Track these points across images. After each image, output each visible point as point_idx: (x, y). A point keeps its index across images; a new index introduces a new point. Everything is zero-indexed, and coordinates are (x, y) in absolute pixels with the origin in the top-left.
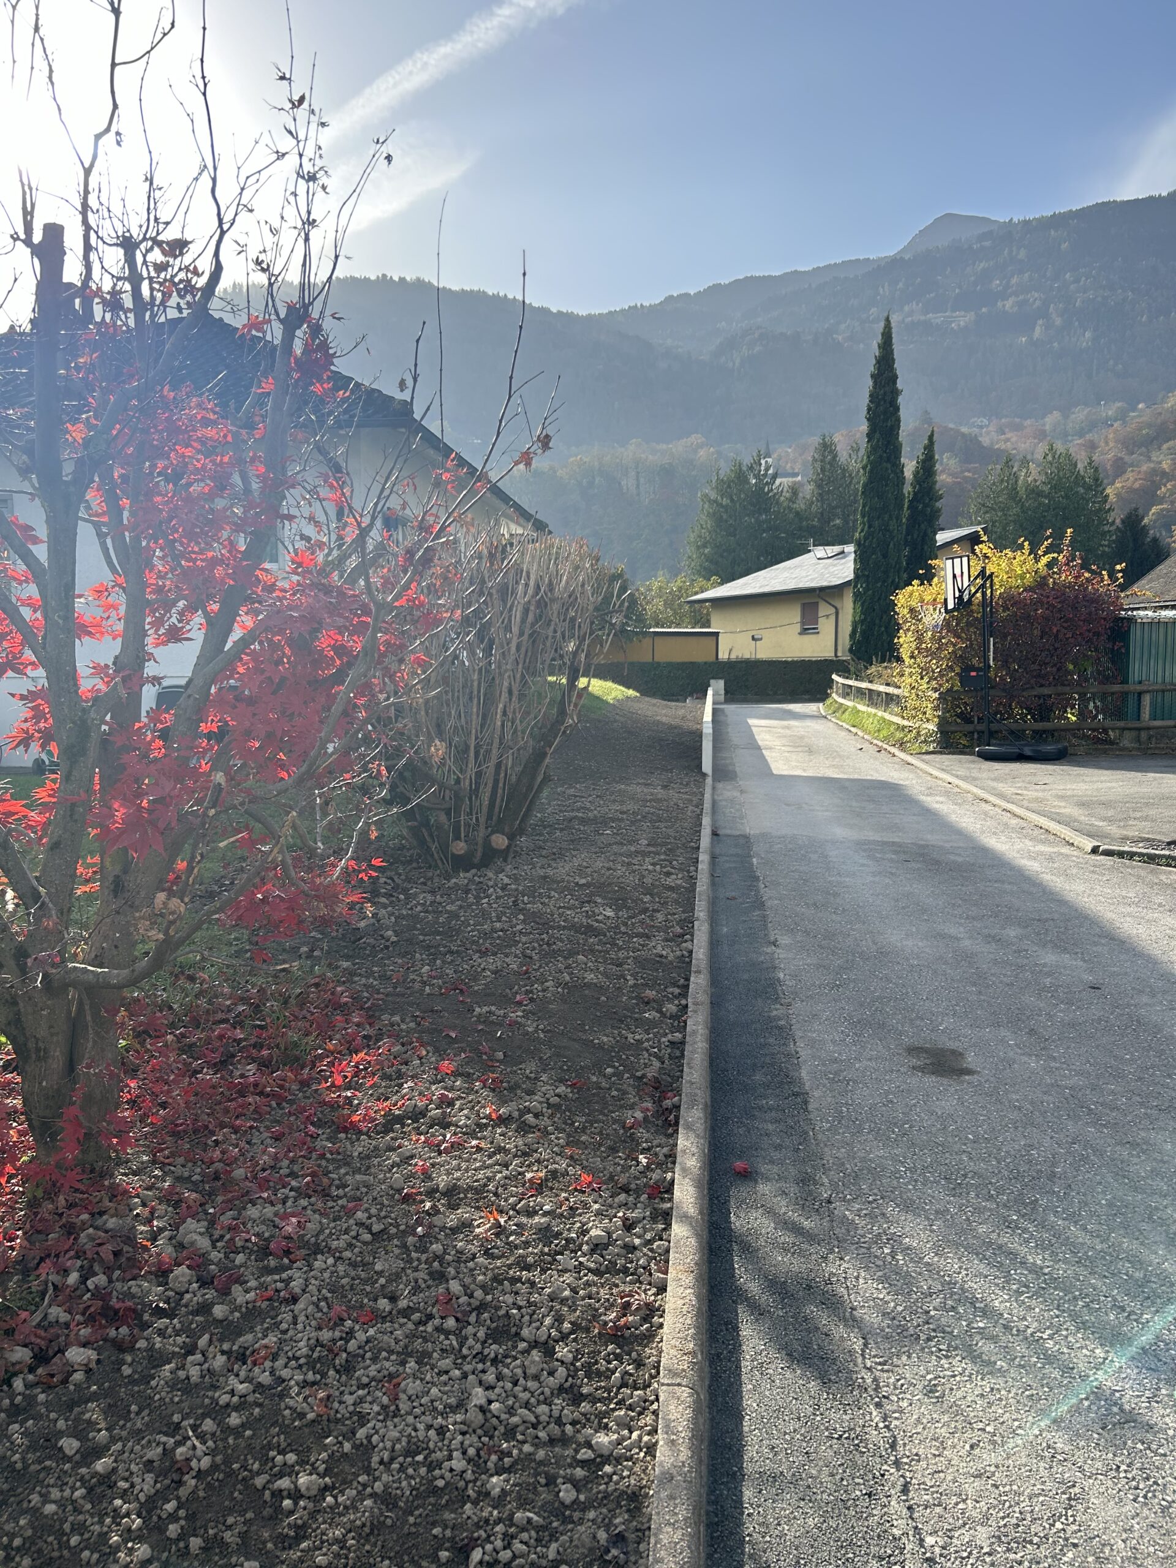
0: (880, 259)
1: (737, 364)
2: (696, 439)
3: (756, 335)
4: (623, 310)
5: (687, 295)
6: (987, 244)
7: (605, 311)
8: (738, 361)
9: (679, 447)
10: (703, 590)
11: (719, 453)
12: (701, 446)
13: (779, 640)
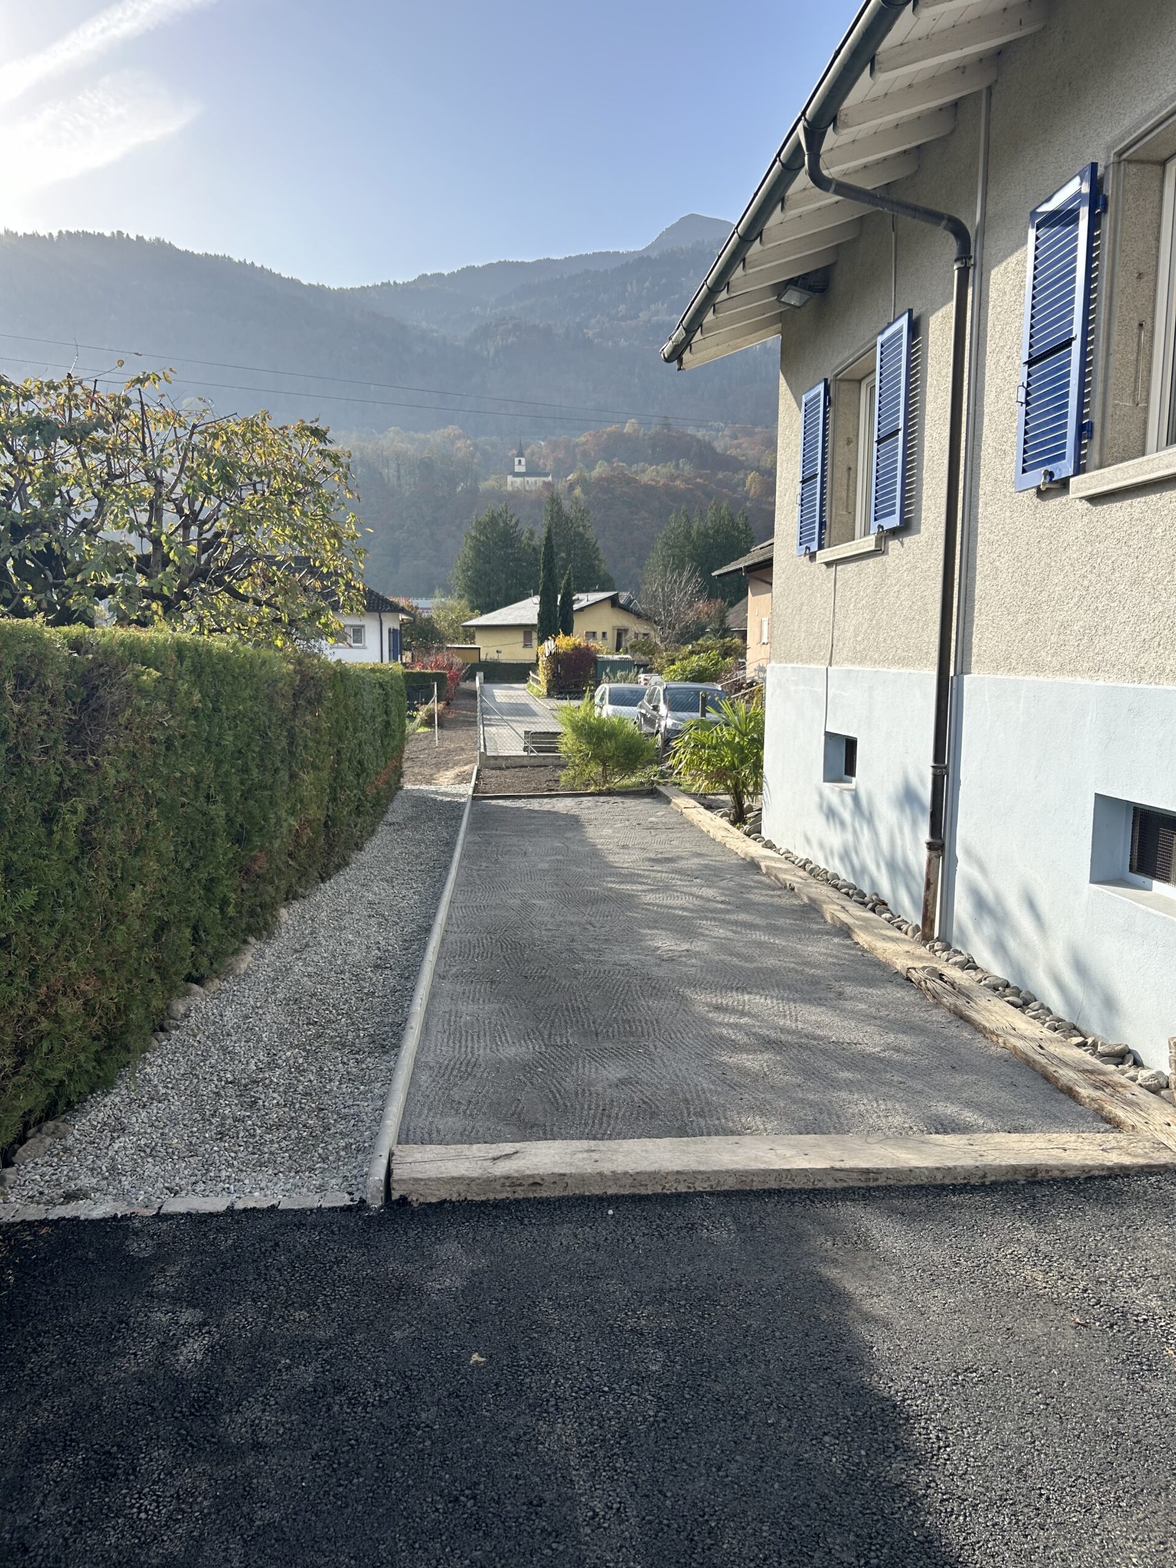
0: (629, 254)
1: (492, 354)
2: (452, 430)
3: (510, 326)
4: (375, 287)
5: (441, 275)
7: (358, 286)
8: (492, 351)
9: (437, 436)
10: (471, 619)
11: (476, 446)
12: (458, 437)
13: (512, 651)
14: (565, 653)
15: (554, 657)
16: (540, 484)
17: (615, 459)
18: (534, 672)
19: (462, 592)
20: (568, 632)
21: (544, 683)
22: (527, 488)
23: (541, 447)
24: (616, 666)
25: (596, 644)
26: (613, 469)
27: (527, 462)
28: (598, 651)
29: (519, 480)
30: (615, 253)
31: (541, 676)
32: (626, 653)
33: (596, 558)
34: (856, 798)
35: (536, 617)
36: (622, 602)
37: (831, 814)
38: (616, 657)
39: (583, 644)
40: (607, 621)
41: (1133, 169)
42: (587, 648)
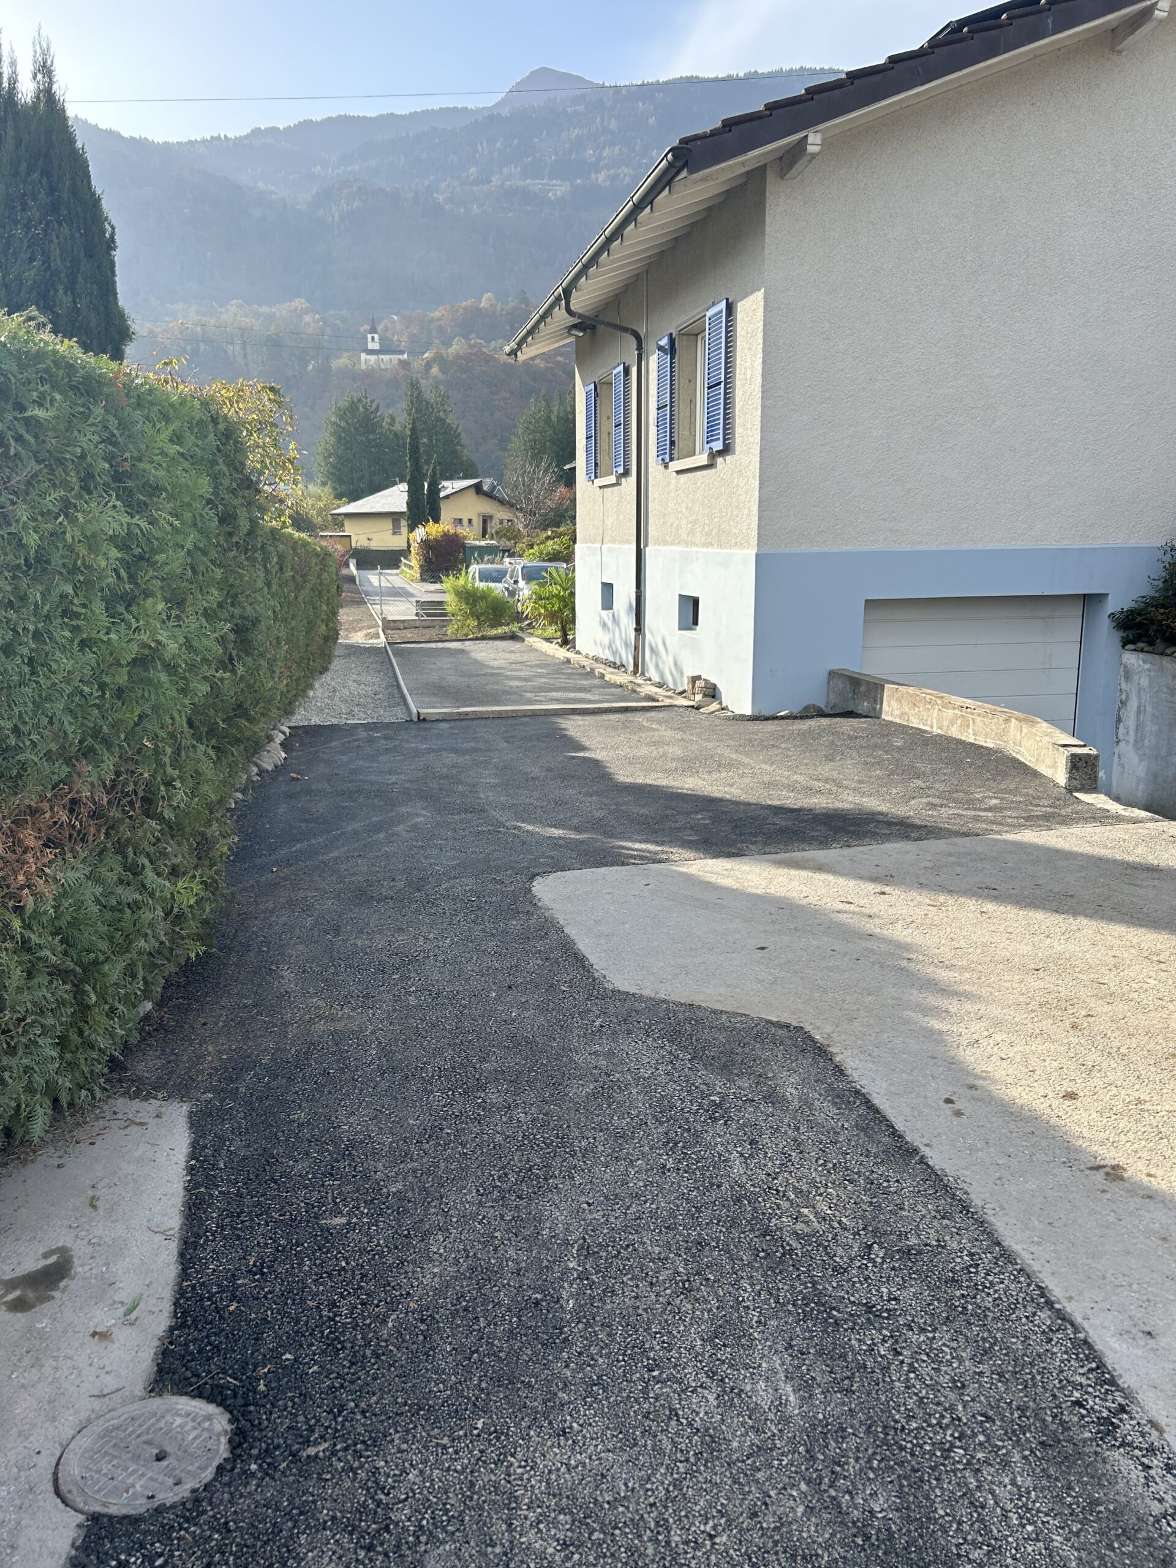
0: (478, 111)
1: (336, 220)
2: (299, 303)
3: (354, 189)
4: (204, 141)
5: (275, 129)
6: (581, 108)
8: (337, 216)
9: (283, 310)
10: (339, 507)
11: (324, 320)
12: (306, 311)
13: (383, 538)
14: (436, 540)
15: (426, 544)
16: (395, 362)
17: (473, 336)
18: (406, 558)
19: (325, 479)
20: (437, 520)
21: (417, 568)
22: (382, 367)
23: (393, 322)
24: (483, 551)
25: (464, 531)
26: (471, 346)
27: (381, 339)
28: (465, 538)
29: (373, 358)
30: (462, 108)
31: (414, 561)
32: (492, 538)
33: (459, 443)
34: (613, 616)
35: (405, 505)
36: (485, 488)
37: (604, 625)
38: (483, 543)
39: (452, 531)
40: (473, 508)
41: (685, 338)
42: (456, 535)
